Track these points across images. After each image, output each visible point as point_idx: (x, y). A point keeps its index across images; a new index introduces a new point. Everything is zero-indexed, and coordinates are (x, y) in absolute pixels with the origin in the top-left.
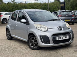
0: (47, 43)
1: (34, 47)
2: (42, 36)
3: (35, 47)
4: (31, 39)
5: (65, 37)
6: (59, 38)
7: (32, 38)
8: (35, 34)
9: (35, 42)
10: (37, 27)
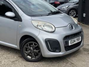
0: (57, 51)
1: (32, 58)
2: (48, 41)
3: (34, 57)
4: (27, 46)
5: (78, 40)
6: (72, 41)
7: (28, 43)
8: (37, 37)
9: (34, 49)
10: (37, 26)
